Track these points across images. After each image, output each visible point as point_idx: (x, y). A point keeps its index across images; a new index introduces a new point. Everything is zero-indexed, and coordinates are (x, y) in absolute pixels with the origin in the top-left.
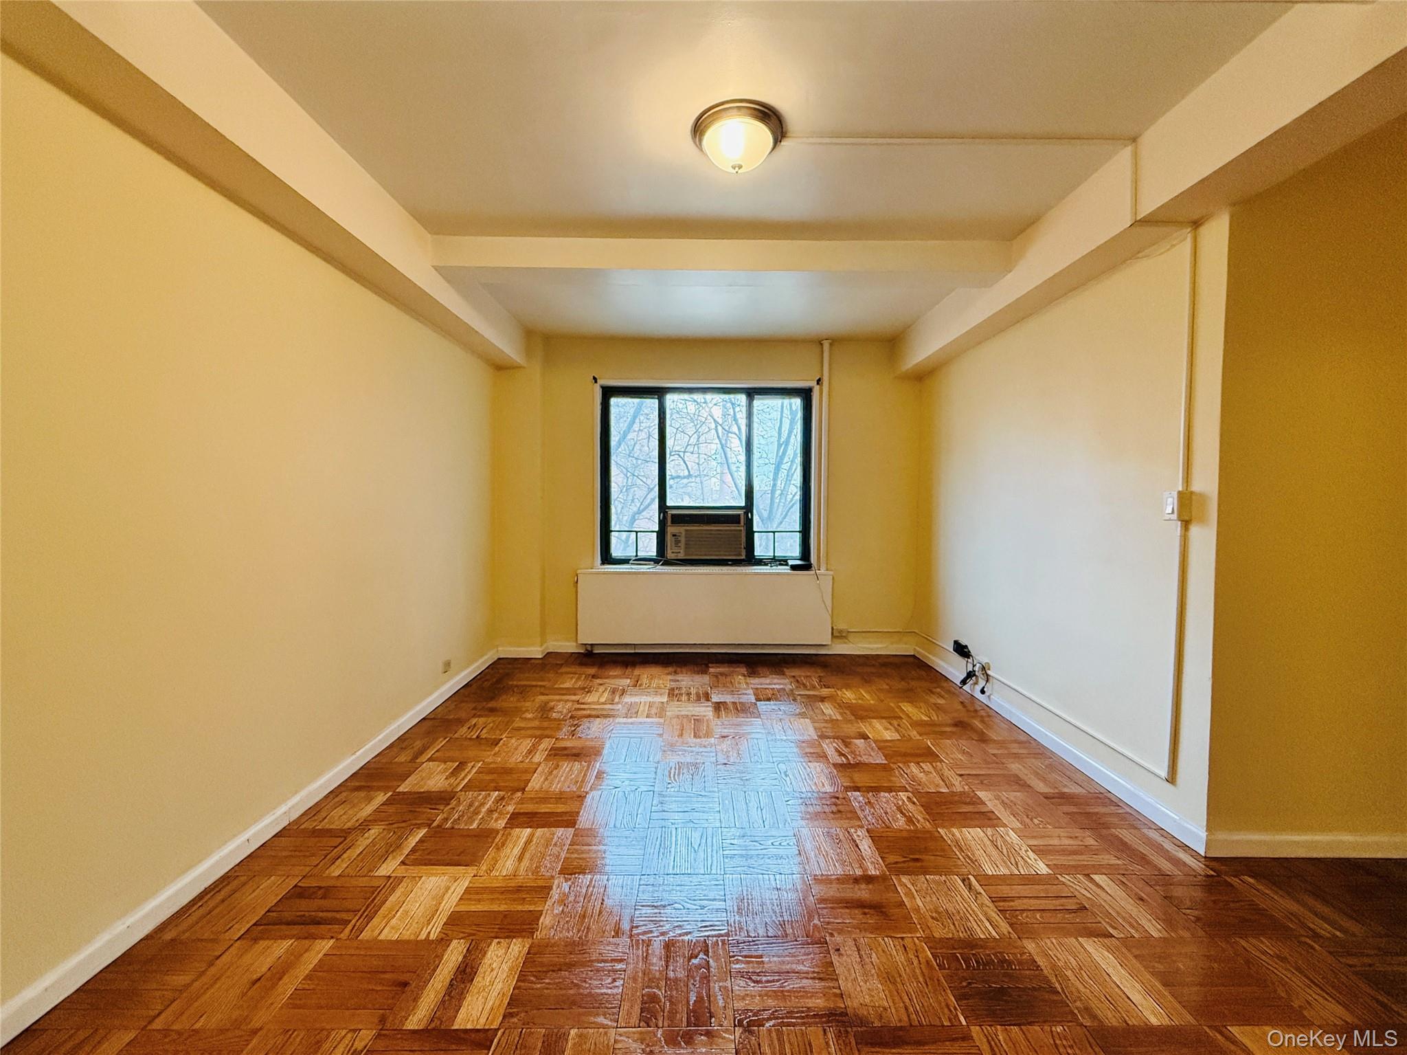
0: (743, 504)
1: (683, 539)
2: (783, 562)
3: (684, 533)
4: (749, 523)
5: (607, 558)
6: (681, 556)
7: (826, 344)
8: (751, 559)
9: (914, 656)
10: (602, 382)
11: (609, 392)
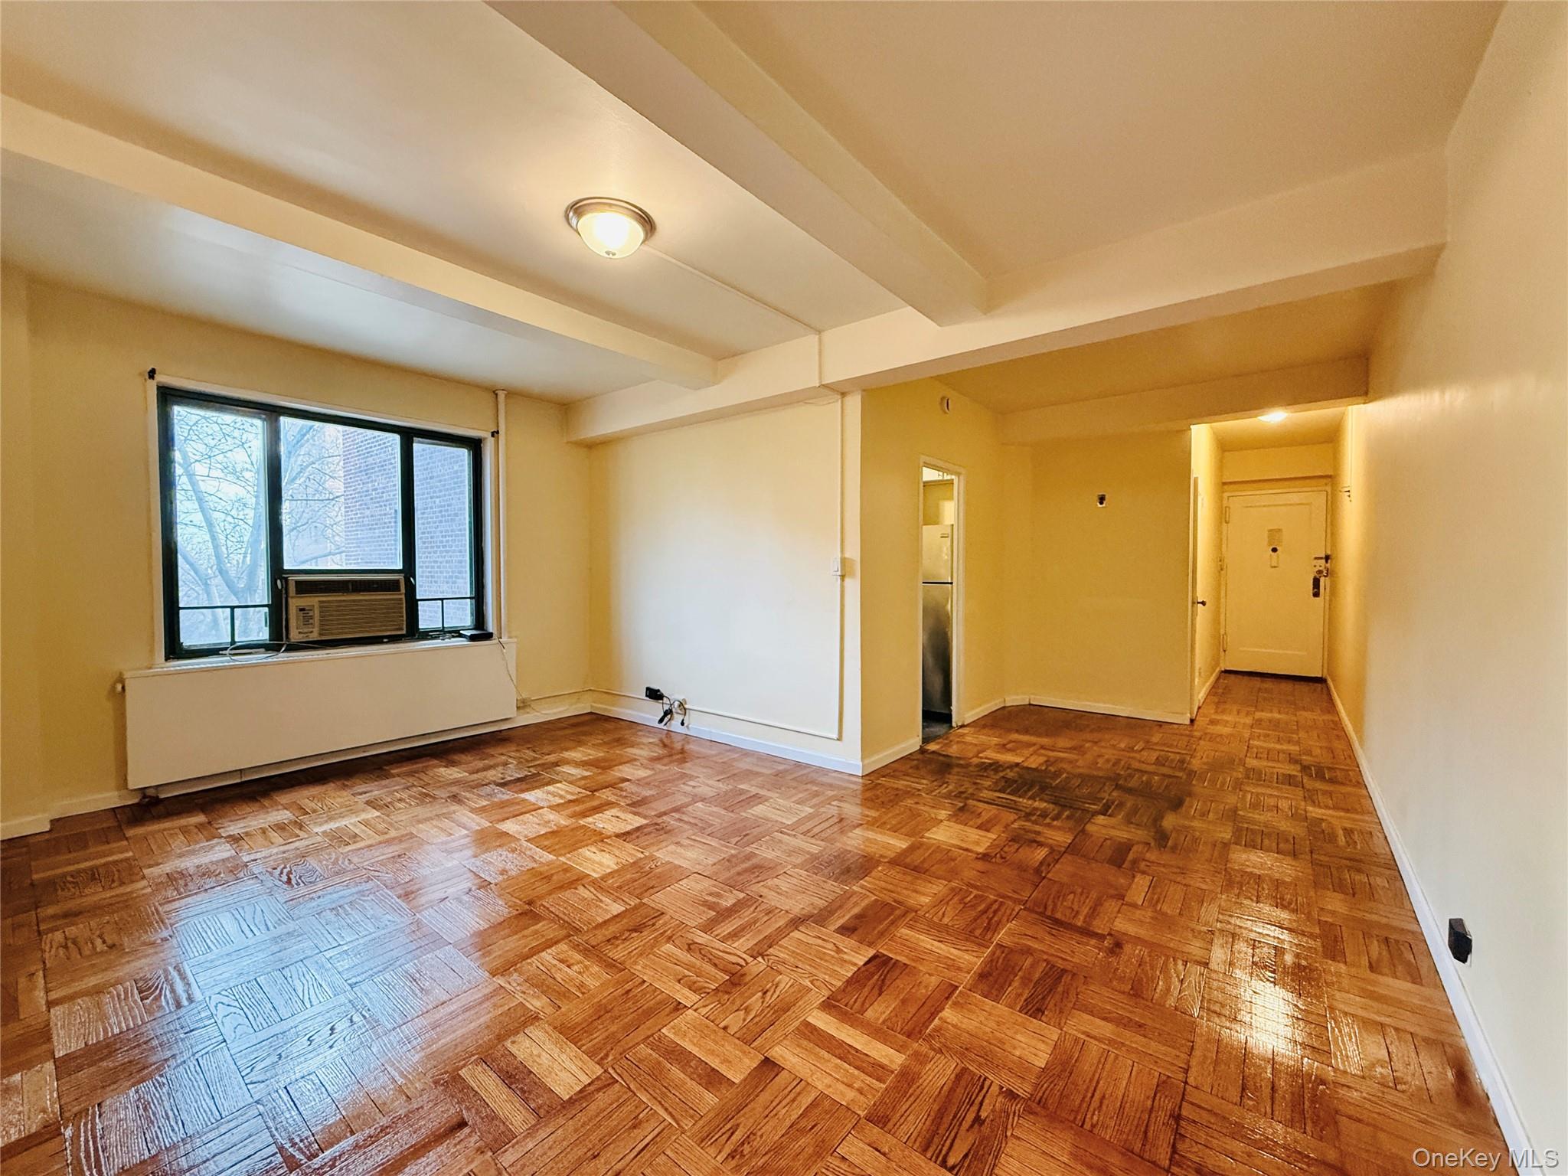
0: (400, 566)
1: (317, 613)
2: (456, 633)
3: (316, 606)
4: (411, 589)
5: (174, 649)
6: (315, 636)
7: (502, 395)
8: (413, 632)
9: (591, 713)
10: (162, 378)
11: (169, 396)
